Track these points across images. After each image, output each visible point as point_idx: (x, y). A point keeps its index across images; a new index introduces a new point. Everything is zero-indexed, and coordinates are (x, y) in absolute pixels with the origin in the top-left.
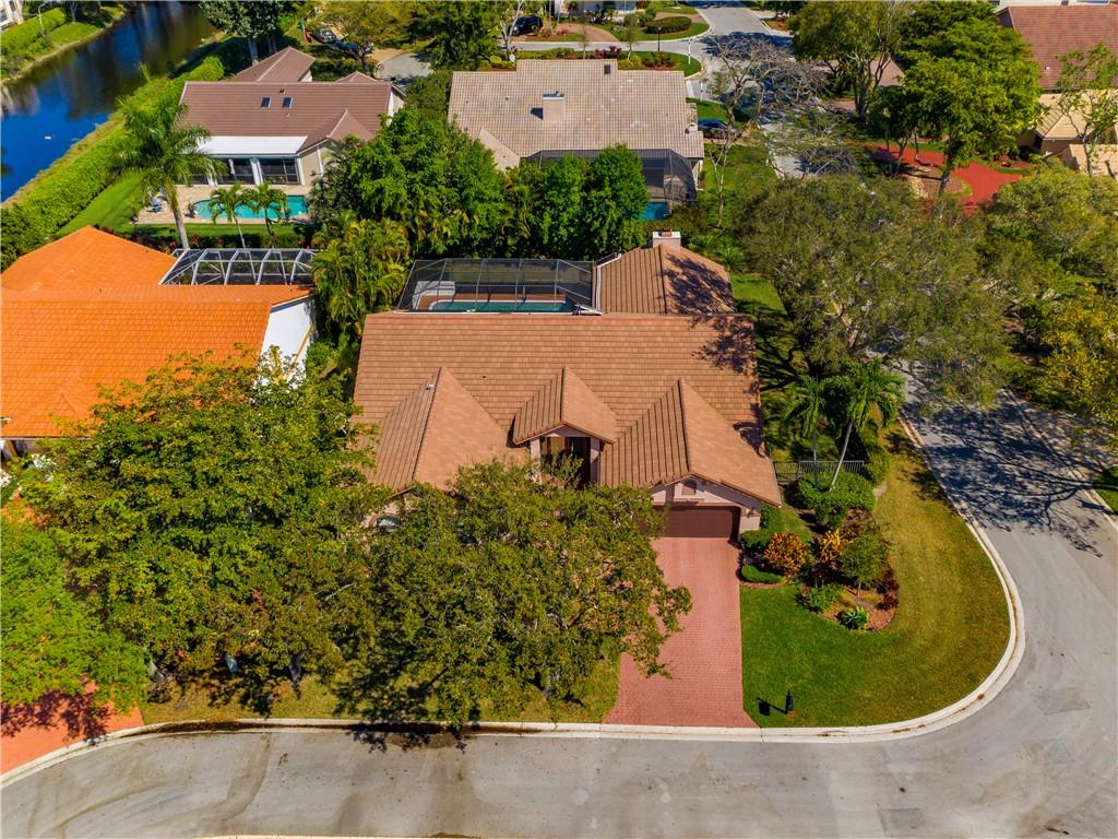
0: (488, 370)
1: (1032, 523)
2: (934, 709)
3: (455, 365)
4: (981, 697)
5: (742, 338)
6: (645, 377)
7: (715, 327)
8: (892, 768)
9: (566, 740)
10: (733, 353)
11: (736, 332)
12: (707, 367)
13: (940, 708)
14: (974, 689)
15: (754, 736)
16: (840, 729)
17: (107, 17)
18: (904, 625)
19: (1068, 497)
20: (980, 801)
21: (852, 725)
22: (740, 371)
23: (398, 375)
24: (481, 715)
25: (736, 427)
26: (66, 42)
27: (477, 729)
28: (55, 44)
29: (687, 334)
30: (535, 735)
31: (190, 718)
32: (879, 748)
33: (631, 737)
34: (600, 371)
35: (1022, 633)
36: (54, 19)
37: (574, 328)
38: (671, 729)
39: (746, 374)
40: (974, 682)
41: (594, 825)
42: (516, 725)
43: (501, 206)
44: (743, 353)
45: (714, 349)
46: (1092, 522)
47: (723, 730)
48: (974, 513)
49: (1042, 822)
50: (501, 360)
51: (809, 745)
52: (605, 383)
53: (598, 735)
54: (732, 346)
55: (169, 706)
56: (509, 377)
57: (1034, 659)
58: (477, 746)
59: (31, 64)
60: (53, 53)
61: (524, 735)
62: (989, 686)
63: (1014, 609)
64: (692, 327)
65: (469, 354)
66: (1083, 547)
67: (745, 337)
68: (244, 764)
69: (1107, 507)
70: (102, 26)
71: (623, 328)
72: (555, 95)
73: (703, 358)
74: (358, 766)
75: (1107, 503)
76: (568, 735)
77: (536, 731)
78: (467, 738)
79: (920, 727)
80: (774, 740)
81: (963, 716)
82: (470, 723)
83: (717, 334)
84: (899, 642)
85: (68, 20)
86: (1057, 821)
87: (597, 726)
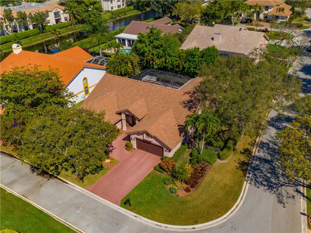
0: (125, 93)
1: (269, 189)
2: (174, 224)
3: (118, 90)
4: (193, 228)
5: (196, 101)
6: (162, 105)
7: (190, 96)
9: (71, 188)
10: (191, 105)
11: (195, 99)
12: (181, 107)
13: (176, 225)
14: (193, 225)
15: (117, 208)
16: (141, 217)
17: (145, 10)
18: (189, 198)
19: (292, 186)
21: (145, 217)
22: (190, 110)
23: (104, 89)
24: (60, 175)
25: (179, 126)
26: (131, 14)
27: (56, 177)
28: (128, 14)
29: (181, 96)
30: (66, 184)
31: (6, 151)
33: (87, 194)
34: (152, 101)
36: (130, 8)
37: (152, 88)
38: (99, 197)
39: (191, 112)
40: (196, 223)
41: (55, 210)
42: (64, 180)
43: (176, 59)
44: (194, 105)
45: (186, 102)
46: (293, 197)
47: (110, 203)
48: (251, 179)
50: (129, 91)
51: (128, 217)
52: (151, 104)
53: (80, 190)
54: (192, 103)
55: (5, 147)
56: (128, 96)
57: (224, 226)
58: (52, 181)
59: (119, 18)
60: (126, 16)
61: (64, 183)
62: (200, 226)
63: (234, 210)
64: (184, 95)
65: (122, 88)
66: (280, 202)
67: (197, 101)
68: (5, 164)
69: (306, 194)
70: (142, 11)
71: (164, 91)
72: (218, 34)
73: (181, 104)
74: (24, 174)
75: (307, 193)
76: (73, 187)
77: (67, 183)
78: (52, 178)
79: (165, 227)
80: (121, 211)
81: (182, 231)
82: (56, 176)
83: (189, 98)
84: (183, 203)
85: (134, 9)
87: (81, 188)
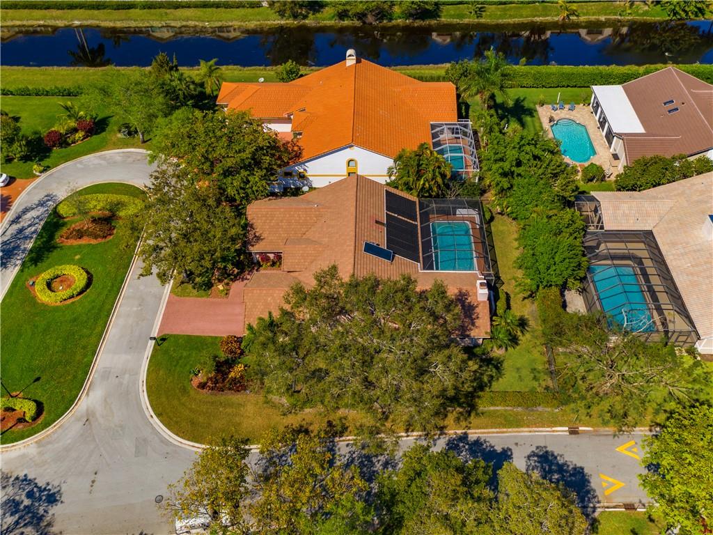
0: (328, 222)
2: (149, 397)
3: (331, 210)
4: (151, 417)
8: (127, 376)
13: (149, 399)
14: (156, 414)
18: (192, 393)
20: (105, 400)
23: (328, 196)
32: (137, 374)
33: (162, 301)
35: (183, 446)
38: (163, 312)
40: (159, 415)
41: (131, 290)
47: (158, 327)
49: (91, 418)
50: (334, 223)
51: (145, 352)
56: (325, 229)
57: (167, 445)
62: (156, 421)
65: (337, 212)
79: (143, 390)
81: (144, 407)
84: (184, 391)
86: (90, 423)
87: (169, 291)
